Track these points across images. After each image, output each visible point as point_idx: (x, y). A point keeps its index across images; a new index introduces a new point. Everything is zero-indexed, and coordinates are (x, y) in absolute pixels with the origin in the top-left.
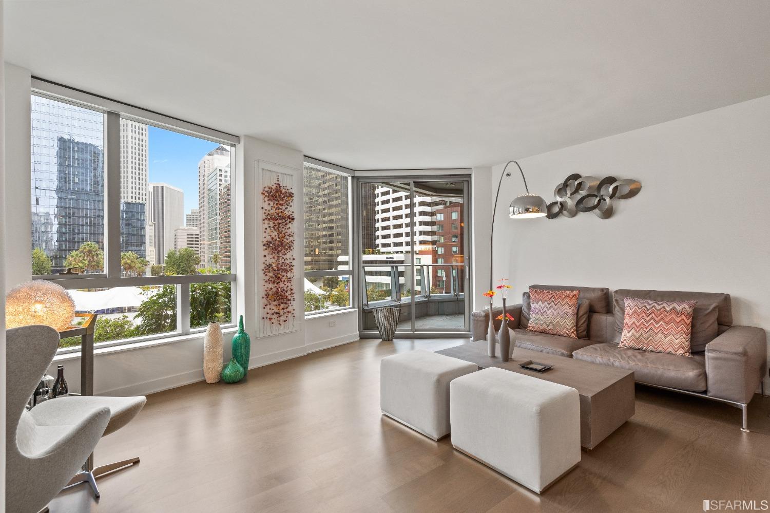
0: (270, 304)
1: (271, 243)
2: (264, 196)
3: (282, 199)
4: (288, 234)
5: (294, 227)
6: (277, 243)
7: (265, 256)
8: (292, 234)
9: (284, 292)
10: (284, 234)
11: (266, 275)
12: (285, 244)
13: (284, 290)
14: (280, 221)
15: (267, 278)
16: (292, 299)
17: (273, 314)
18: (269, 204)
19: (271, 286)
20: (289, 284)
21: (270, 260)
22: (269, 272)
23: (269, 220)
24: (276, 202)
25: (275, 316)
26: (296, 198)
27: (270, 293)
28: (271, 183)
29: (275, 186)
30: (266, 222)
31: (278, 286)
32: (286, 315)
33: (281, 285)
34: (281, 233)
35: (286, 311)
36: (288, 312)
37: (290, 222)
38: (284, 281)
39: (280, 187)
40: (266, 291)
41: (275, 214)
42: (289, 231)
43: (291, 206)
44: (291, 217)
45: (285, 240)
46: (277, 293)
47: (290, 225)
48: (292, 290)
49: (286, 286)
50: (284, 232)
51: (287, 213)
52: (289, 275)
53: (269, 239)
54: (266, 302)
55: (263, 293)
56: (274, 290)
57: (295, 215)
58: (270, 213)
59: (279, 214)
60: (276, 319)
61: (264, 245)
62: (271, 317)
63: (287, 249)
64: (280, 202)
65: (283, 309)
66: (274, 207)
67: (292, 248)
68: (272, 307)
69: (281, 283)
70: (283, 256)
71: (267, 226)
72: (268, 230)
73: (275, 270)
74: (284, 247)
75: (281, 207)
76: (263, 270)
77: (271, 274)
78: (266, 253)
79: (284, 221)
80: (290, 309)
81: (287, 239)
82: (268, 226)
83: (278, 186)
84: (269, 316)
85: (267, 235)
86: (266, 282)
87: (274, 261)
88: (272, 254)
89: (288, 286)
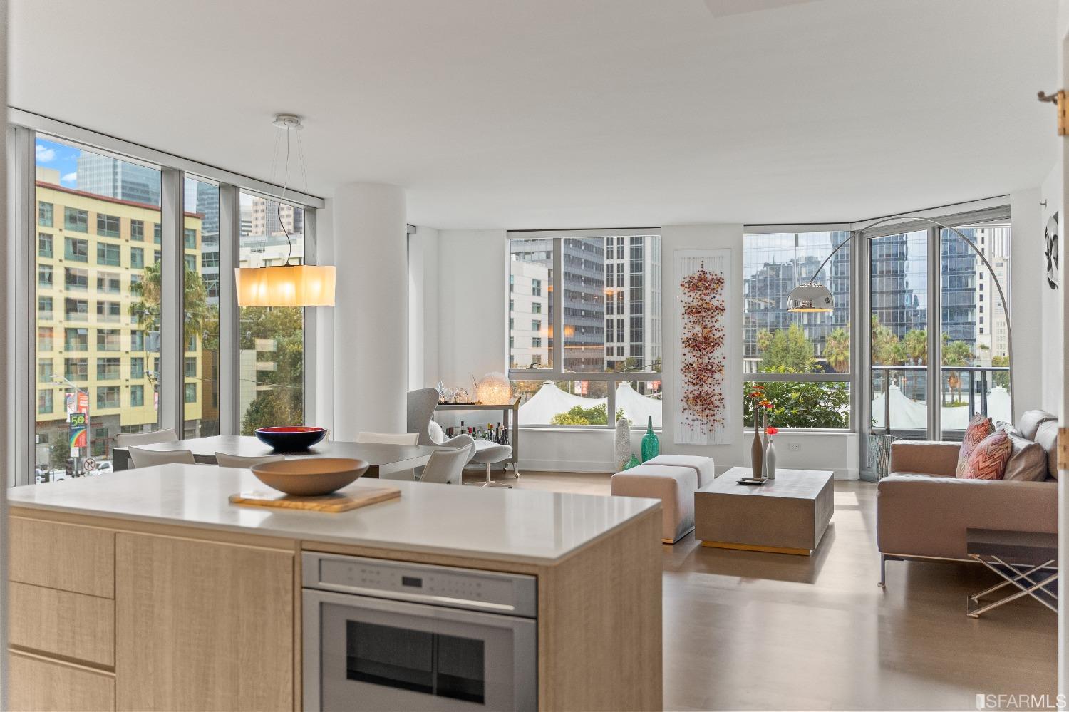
0: (690, 408)
1: (691, 339)
2: (682, 288)
3: (707, 288)
4: (716, 327)
5: (723, 320)
6: (700, 339)
7: (685, 354)
8: (720, 328)
9: (708, 397)
10: (711, 328)
11: (686, 376)
12: (711, 340)
13: (708, 394)
14: (704, 314)
15: (686, 379)
16: (721, 405)
17: (694, 420)
18: (690, 296)
19: (691, 388)
20: (716, 388)
21: (691, 359)
22: (690, 373)
23: (689, 314)
24: (699, 293)
25: (698, 423)
26: (727, 284)
27: (691, 396)
28: (694, 271)
29: (698, 274)
30: (686, 316)
31: (701, 389)
32: (712, 423)
33: (706, 388)
34: (705, 327)
35: (712, 418)
36: (714, 420)
37: (718, 314)
38: (710, 384)
39: (704, 273)
40: (686, 393)
41: (698, 307)
42: (717, 325)
43: (720, 294)
44: (721, 307)
45: (711, 335)
46: (699, 396)
47: (718, 317)
48: (721, 394)
49: (712, 389)
50: (709, 326)
51: (715, 303)
52: (717, 376)
53: (690, 335)
54: (686, 406)
55: (682, 396)
56: (696, 393)
57: (726, 305)
58: (690, 306)
59: (702, 305)
60: (699, 425)
61: (683, 342)
62: (691, 423)
63: (713, 346)
64: (705, 292)
65: (707, 416)
66: (697, 298)
67: (721, 345)
68: (692, 411)
69: (705, 386)
70: (709, 354)
71: (687, 320)
72: (689, 325)
73: (696, 371)
74: (709, 344)
75: (705, 298)
76: (682, 370)
77: (691, 375)
78: (686, 351)
79: (710, 313)
80: (717, 417)
81: (714, 335)
82: (689, 320)
83: (702, 273)
84: (689, 421)
85: (686, 331)
86: (686, 383)
87: (695, 359)
88: (693, 352)
89: (714, 390)
